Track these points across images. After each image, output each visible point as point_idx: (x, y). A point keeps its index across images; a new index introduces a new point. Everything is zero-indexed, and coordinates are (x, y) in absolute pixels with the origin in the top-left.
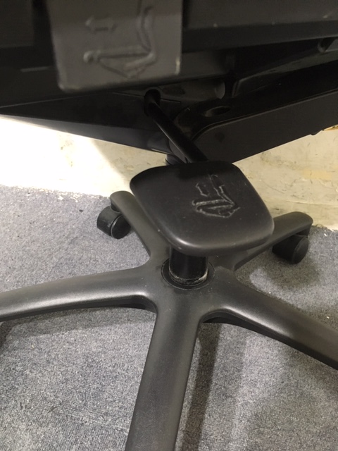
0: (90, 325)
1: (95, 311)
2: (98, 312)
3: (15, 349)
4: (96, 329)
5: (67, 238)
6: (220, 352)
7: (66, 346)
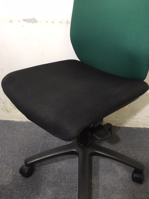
0: (57, 161)
1: (57, 157)
2: (58, 158)
3: (38, 170)
4: (59, 162)
5: (43, 137)
6: (93, 164)
7: (52, 167)
